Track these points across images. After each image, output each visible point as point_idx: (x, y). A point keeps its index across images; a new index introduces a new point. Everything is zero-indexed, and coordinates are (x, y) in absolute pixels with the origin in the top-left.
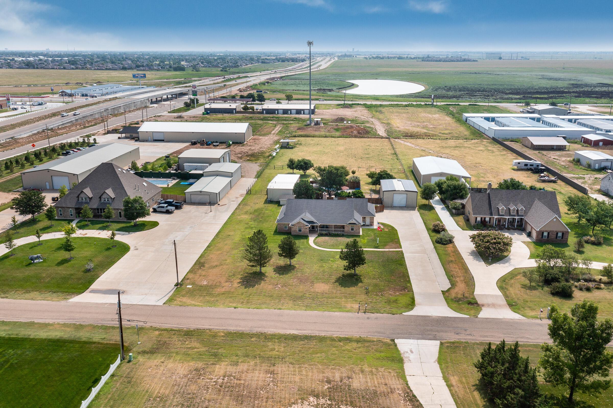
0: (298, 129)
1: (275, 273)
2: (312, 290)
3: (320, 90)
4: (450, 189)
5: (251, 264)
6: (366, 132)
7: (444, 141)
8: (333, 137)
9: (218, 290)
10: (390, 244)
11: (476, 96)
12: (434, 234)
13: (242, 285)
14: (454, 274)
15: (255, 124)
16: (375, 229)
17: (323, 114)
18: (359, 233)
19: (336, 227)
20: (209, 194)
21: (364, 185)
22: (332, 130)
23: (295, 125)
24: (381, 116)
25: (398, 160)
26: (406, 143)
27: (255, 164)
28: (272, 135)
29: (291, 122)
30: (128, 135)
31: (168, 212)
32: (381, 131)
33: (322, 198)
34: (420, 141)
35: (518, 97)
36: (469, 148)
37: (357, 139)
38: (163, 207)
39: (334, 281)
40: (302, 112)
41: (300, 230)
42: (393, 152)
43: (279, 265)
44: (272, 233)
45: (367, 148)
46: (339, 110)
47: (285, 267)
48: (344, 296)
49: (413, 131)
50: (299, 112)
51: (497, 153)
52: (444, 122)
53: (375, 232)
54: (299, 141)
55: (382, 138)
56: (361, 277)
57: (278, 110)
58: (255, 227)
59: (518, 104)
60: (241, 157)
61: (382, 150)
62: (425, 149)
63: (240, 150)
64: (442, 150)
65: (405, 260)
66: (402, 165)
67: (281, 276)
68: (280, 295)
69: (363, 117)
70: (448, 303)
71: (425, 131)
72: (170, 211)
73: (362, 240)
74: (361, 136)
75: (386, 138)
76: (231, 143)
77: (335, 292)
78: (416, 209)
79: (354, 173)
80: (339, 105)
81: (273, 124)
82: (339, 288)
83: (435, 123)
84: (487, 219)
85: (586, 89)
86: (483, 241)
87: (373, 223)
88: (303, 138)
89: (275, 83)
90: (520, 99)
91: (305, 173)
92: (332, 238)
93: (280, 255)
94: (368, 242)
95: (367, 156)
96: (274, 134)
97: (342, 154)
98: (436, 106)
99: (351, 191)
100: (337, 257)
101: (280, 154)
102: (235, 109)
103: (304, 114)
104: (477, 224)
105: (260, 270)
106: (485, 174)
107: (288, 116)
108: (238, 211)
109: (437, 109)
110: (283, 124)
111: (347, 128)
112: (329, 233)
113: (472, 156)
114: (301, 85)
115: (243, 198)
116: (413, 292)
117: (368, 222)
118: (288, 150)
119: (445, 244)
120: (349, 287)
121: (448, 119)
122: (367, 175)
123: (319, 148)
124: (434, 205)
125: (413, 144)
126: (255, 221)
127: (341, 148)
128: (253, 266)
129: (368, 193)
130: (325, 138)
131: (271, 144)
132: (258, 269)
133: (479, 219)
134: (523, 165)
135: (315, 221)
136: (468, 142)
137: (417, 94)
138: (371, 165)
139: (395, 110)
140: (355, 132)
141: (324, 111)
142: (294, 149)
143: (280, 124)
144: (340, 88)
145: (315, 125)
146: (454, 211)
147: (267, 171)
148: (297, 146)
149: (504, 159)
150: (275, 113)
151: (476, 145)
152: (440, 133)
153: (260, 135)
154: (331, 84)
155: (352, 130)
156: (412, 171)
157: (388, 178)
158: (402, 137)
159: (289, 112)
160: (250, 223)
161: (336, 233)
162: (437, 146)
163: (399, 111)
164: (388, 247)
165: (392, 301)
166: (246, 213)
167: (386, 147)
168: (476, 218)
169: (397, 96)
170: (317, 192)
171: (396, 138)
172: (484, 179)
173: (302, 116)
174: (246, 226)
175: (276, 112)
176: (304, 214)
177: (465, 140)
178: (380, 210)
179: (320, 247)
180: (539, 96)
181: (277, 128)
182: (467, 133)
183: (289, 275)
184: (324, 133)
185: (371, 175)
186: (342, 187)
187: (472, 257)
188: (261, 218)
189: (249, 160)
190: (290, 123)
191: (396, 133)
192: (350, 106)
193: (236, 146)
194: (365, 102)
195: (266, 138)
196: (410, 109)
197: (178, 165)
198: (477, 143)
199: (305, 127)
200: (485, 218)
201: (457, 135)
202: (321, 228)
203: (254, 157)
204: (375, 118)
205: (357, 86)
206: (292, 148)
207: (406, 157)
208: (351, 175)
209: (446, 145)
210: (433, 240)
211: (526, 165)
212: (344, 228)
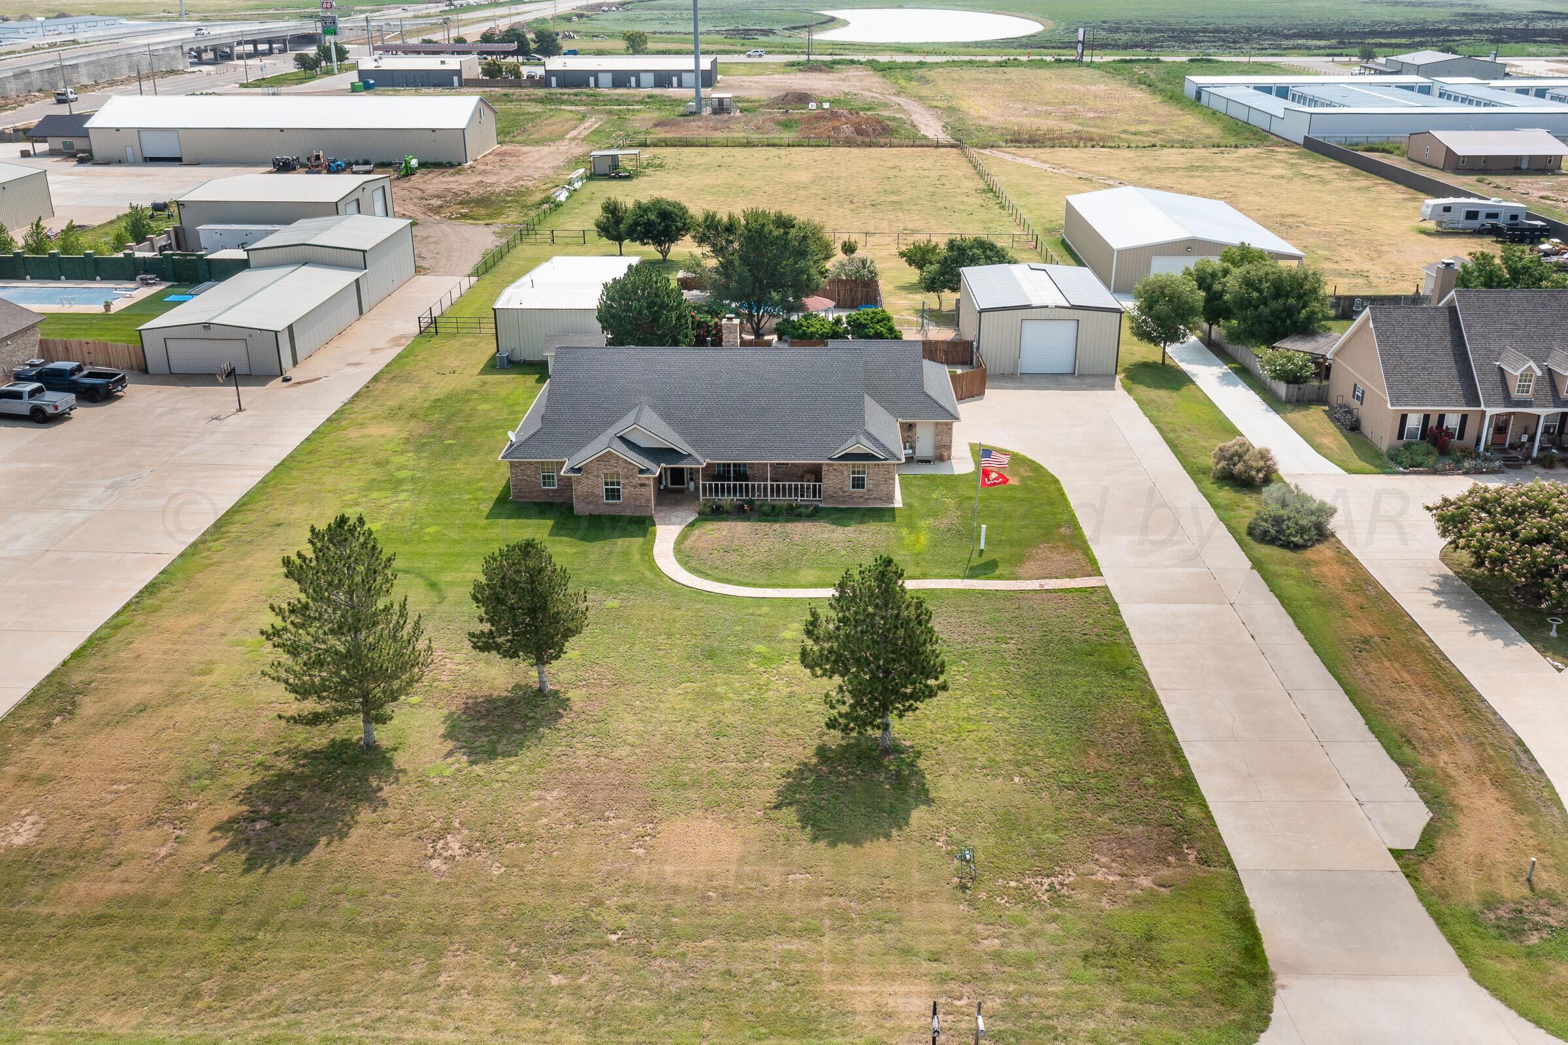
0: (656, 125)
1: (450, 745)
2: (643, 872)
3: (736, 32)
4: (1255, 294)
5: (310, 705)
6: (884, 129)
7: (1146, 152)
8: (774, 145)
9: (81, 887)
10: (1043, 551)
11: (1198, 42)
12: (1226, 495)
13: (233, 846)
14: (1409, 725)
15: (517, 114)
16: (959, 478)
17: (741, 87)
18: (891, 499)
19: (781, 472)
20: (245, 334)
21: (891, 293)
22: (768, 124)
23: (647, 115)
24: (925, 91)
25: (1003, 207)
26: (1020, 160)
27: (486, 229)
28: (566, 142)
29: (637, 107)
30: (58, 143)
31: (40, 417)
32: (931, 127)
33: (718, 342)
34: (1065, 155)
35: (1322, 43)
36: (1237, 170)
37: (855, 151)
38: (18, 396)
39: (769, 795)
40: (675, 79)
41: (613, 494)
42: (982, 185)
43: (486, 692)
44: (486, 507)
45: (891, 173)
46: (792, 76)
47: (510, 702)
48: (831, 912)
49: (1034, 127)
50: (663, 79)
51: (1339, 184)
52: (1126, 103)
53: (965, 491)
54: (655, 157)
55: (938, 145)
56: (922, 764)
57: (595, 73)
58: (413, 480)
59: (1336, 59)
60: (441, 207)
61: (944, 180)
62: (1089, 176)
63: (443, 186)
64: (1148, 177)
65: (1130, 643)
66: (1021, 223)
67: (478, 769)
68: (441, 921)
69: (867, 94)
70: (1464, 953)
71: (1075, 127)
72: (50, 410)
73: (905, 532)
74: (867, 140)
75: (952, 146)
76: (414, 162)
77: (775, 882)
78: (1118, 383)
79: (849, 249)
80: (792, 64)
81: (578, 112)
82: (803, 848)
83: (1102, 106)
84: (1452, 422)
85: (1510, 24)
86: (1514, 535)
87: (949, 447)
88: (669, 149)
89: (603, 16)
90: (1330, 48)
91: (665, 254)
92: (764, 526)
93: (483, 644)
94: (935, 544)
95: (895, 198)
96: (574, 139)
97: (802, 193)
98: (1090, 65)
99: (844, 315)
100: (788, 634)
101: (583, 197)
102: (458, 73)
103: (680, 85)
104: (1407, 446)
105: (368, 733)
106: (1329, 249)
107: (631, 91)
108: (360, 405)
109: (1097, 72)
110: (610, 112)
111: (819, 118)
112: (751, 503)
113: (1260, 194)
114: (680, 22)
115: (399, 350)
116: (1229, 863)
117: (925, 445)
118: (613, 183)
119: (1297, 547)
120: (856, 842)
121: (1139, 96)
122: (902, 255)
123: (724, 177)
124: (1184, 366)
125: (1045, 162)
126: (420, 448)
127: (803, 177)
128: (315, 719)
129: (908, 323)
130: (746, 149)
131: (558, 167)
132: (351, 728)
133: (1414, 422)
134: (1463, 215)
135: (683, 447)
136: (1225, 155)
137: (1025, 40)
138: (910, 226)
139: (968, 73)
140: (847, 130)
141: (745, 78)
142: (635, 181)
143: (598, 112)
144: (795, 28)
145: (715, 112)
146: (1282, 388)
147: (524, 250)
148: (649, 171)
149: (1374, 200)
150: (588, 86)
151: (1258, 163)
152: (1124, 131)
153: (525, 143)
154: (769, 19)
155: (836, 124)
156: (1063, 243)
157: (989, 260)
158: (1002, 143)
159: (633, 79)
160: (401, 459)
161: (783, 500)
162: (1128, 166)
163: (981, 76)
164: (1031, 566)
165: (1123, 946)
166: (393, 415)
167: (955, 172)
168: (1404, 418)
169: (967, 45)
170: (700, 317)
171: (984, 147)
172: (1335, 266)
173: (673, 92)
174: (376, 473)
175: (592, 79)
176: (630, 417)
177: (1216, 150)
178: (970, 389)
179: (705, 575)
180: (1383, 41)
181: (587, 124)
182: (1212, 131)
183: (528, 756)
184: (742, 134)
185: (917, 257)
186: (805, 300)
187: (1454, 614)
188: (455, 435)
189: (464, 216)
190: (633, 110)
191: (980, 134)
192: (829, 67)
193: (431, 175)
194: (871, 58)
195: (545, 150)
196: (1013, 73)
197: (176, 230)
198: (1258, 158)
199: (682, 119)
200: (1442, 417)
201: (1181, 138)
202: (714, 478)
203: (486, 207)
204: (908, 96)
205: (846, 23)
206: (628, 177)
207: (1032, 199)
208: (840, 256)
209: (1157, 164)
210: (1234, 523)
211: (1472, 215)
212: (819, 478)
